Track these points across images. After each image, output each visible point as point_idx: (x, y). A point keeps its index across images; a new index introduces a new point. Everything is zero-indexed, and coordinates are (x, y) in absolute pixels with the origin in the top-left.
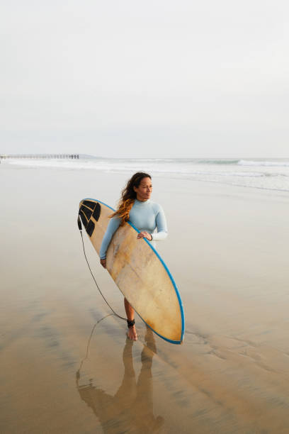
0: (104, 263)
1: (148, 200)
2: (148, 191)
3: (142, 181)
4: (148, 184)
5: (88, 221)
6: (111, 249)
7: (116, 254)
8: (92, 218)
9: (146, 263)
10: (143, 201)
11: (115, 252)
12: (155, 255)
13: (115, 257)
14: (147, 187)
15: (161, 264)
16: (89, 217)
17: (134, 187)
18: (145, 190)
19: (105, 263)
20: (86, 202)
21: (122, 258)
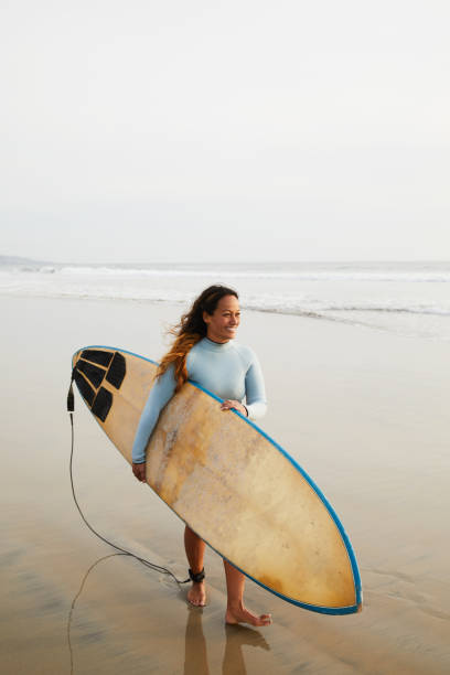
0: (140, 472)
1: (231, 343)
2: (232, 324)
3: (221, 302)
4: (234, 309)
5: (96, 391)
6: (158, 441)
7: (171, 449)
8: (106, 384)
9: (247, 460)
10: (220, 344)
11: (167, 446)
12: (266, 441)
13: (169, 455)
14: (231, 314)
15: (282, 456)
16: (97, 382)
17: (205, 314)
18: (227, 320)
19: (145, 472)
20: (88, 354)
21: (187, 456)
